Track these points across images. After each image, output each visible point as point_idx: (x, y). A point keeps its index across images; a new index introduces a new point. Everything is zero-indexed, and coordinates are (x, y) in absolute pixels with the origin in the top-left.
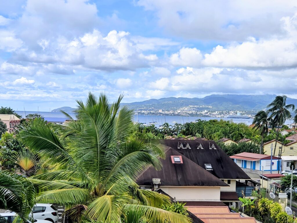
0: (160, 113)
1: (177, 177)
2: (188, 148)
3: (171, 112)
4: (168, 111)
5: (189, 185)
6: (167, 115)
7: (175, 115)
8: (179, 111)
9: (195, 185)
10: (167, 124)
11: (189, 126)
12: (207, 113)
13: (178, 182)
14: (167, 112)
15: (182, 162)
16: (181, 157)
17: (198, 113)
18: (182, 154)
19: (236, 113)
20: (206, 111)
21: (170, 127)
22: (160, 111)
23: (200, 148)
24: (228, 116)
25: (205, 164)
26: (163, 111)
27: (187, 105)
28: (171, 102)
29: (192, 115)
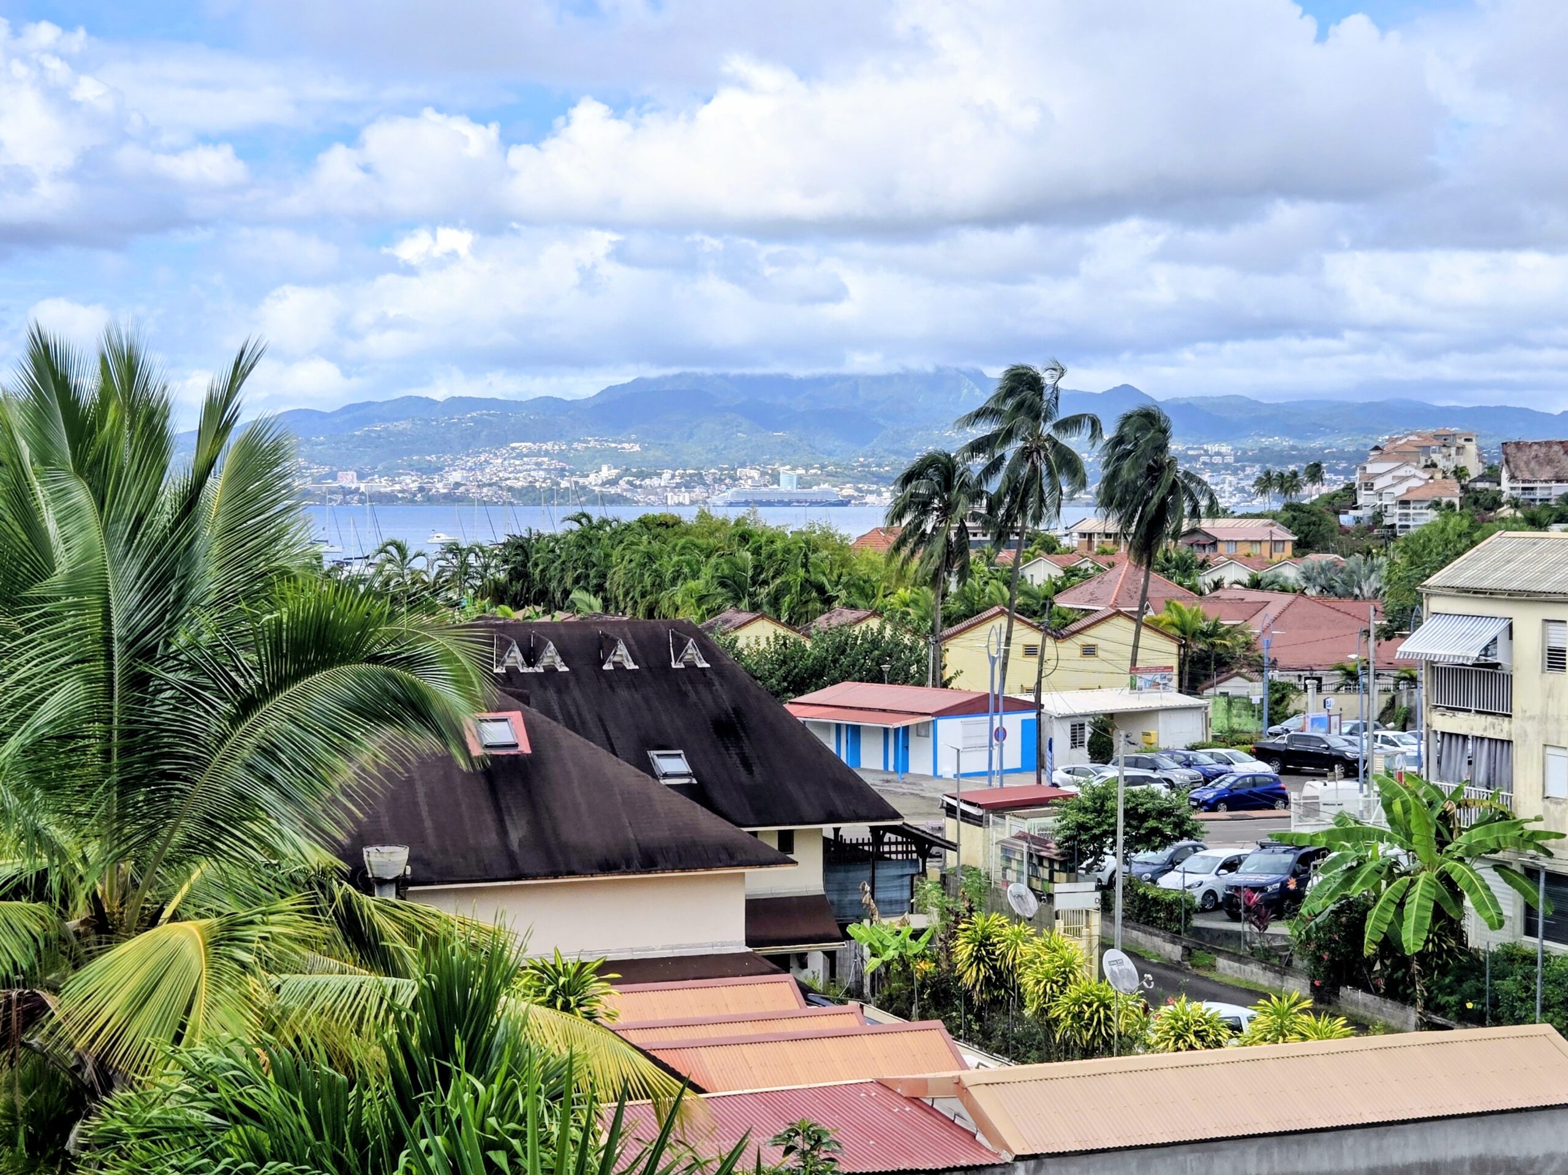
0: (346, 492)
1: (503, 832)
2: (551, 670)
3: (411, 482)
4: (391, 473)
5: (571, 873)
6: (389, 499)
7: (430, 499)
8: (456, 476)
9: (607, 866)
10: (400, 548)
11: (527, 557)
12: (613, 482)
13: (511, 856)
14: (382, 485)
15: (525, 748)
16: (516, 716)
17: (564, 484)
18: (525, 699)
19: (776, 479)
20: (606, 472)
21: (419, 564)
22: (348, 480)
23: (619, 667)
24: (729, 495)
25: (652, 754)
26: (361, 477)
27: (499, 440)
28: (402, 425)
29: (529, 495)
